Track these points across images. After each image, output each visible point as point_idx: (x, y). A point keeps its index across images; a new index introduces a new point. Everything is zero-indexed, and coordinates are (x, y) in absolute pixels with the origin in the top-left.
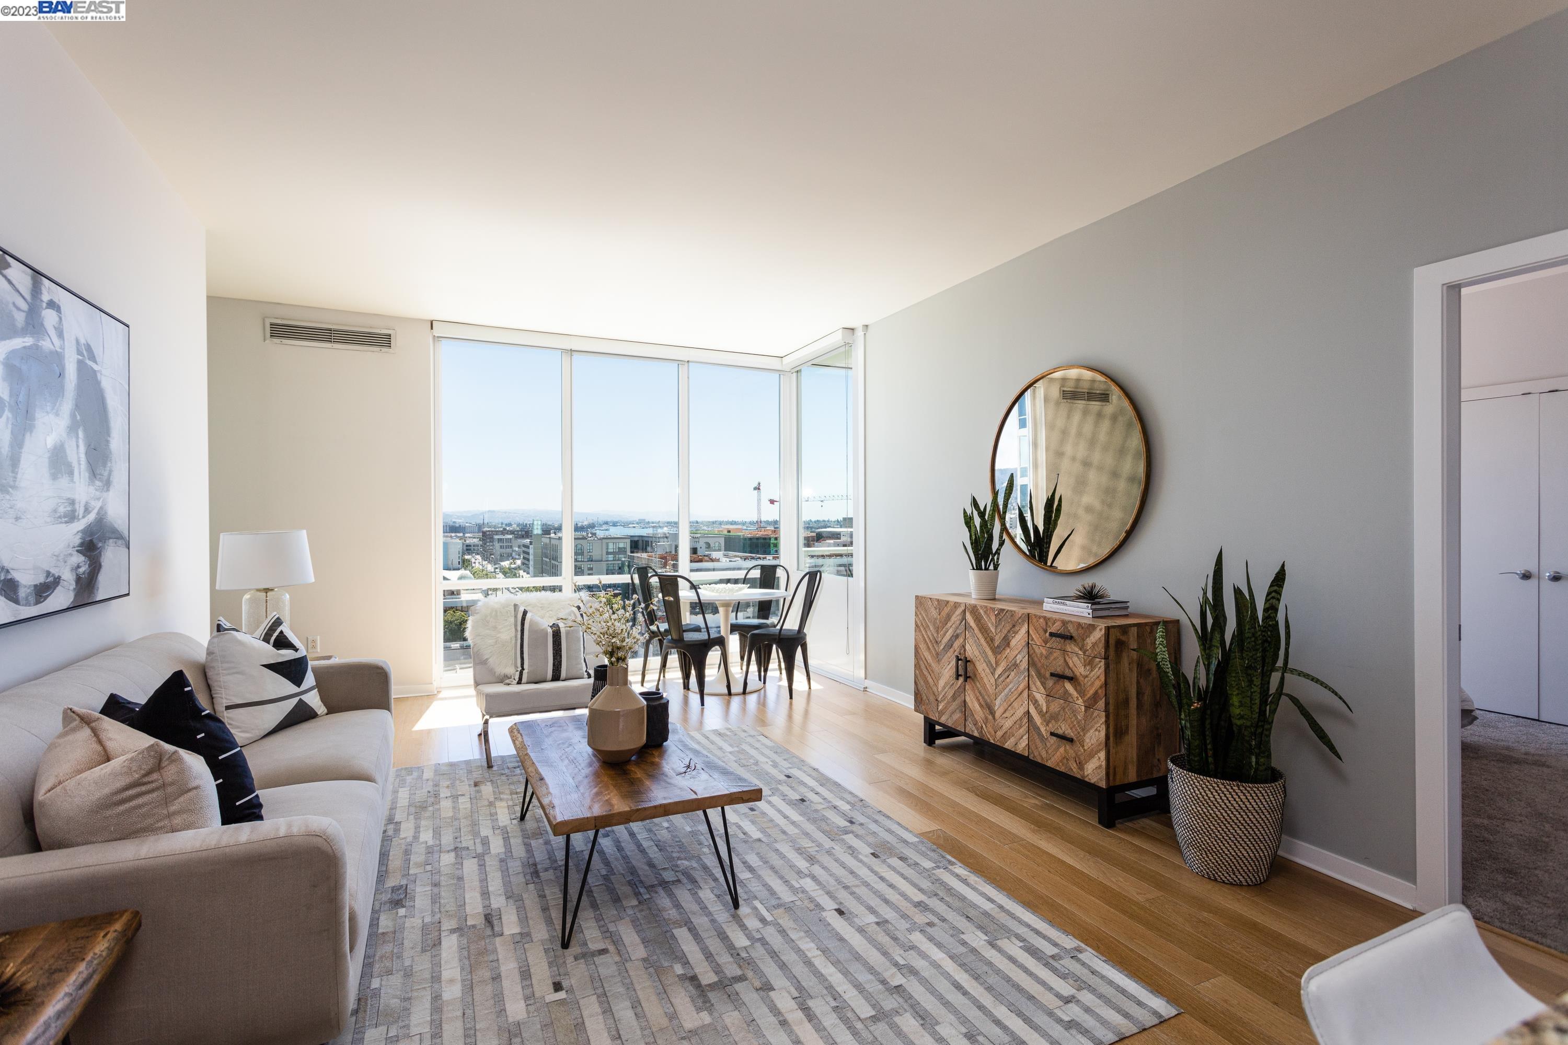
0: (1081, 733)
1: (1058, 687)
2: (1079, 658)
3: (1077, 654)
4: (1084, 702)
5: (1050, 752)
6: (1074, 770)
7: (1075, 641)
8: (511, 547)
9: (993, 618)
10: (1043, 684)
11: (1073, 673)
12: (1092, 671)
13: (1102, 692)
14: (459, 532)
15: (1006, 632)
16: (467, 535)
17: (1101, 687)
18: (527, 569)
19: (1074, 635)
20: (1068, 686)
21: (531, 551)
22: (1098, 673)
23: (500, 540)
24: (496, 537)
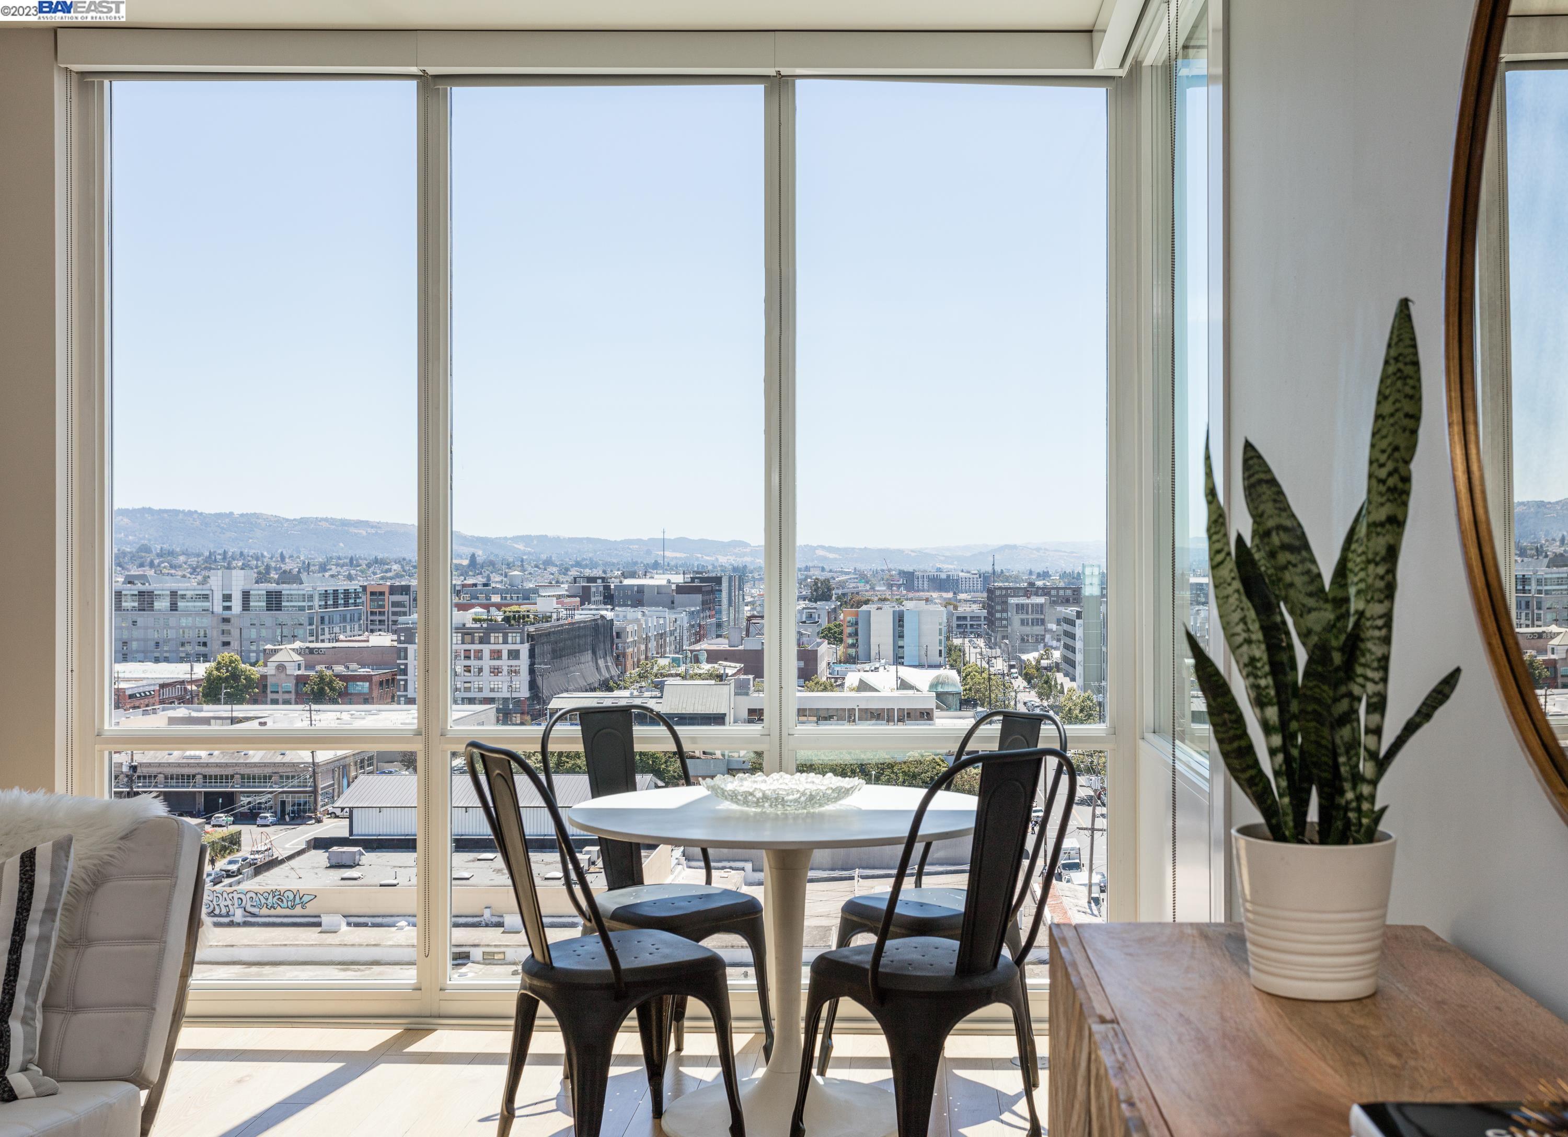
8: (1043, 622)
14: (947, 591)
16: (962, 596)
18: (1070, 669)
21: (1079, 632)
23: (1020, 608)
24: (1013, 601)
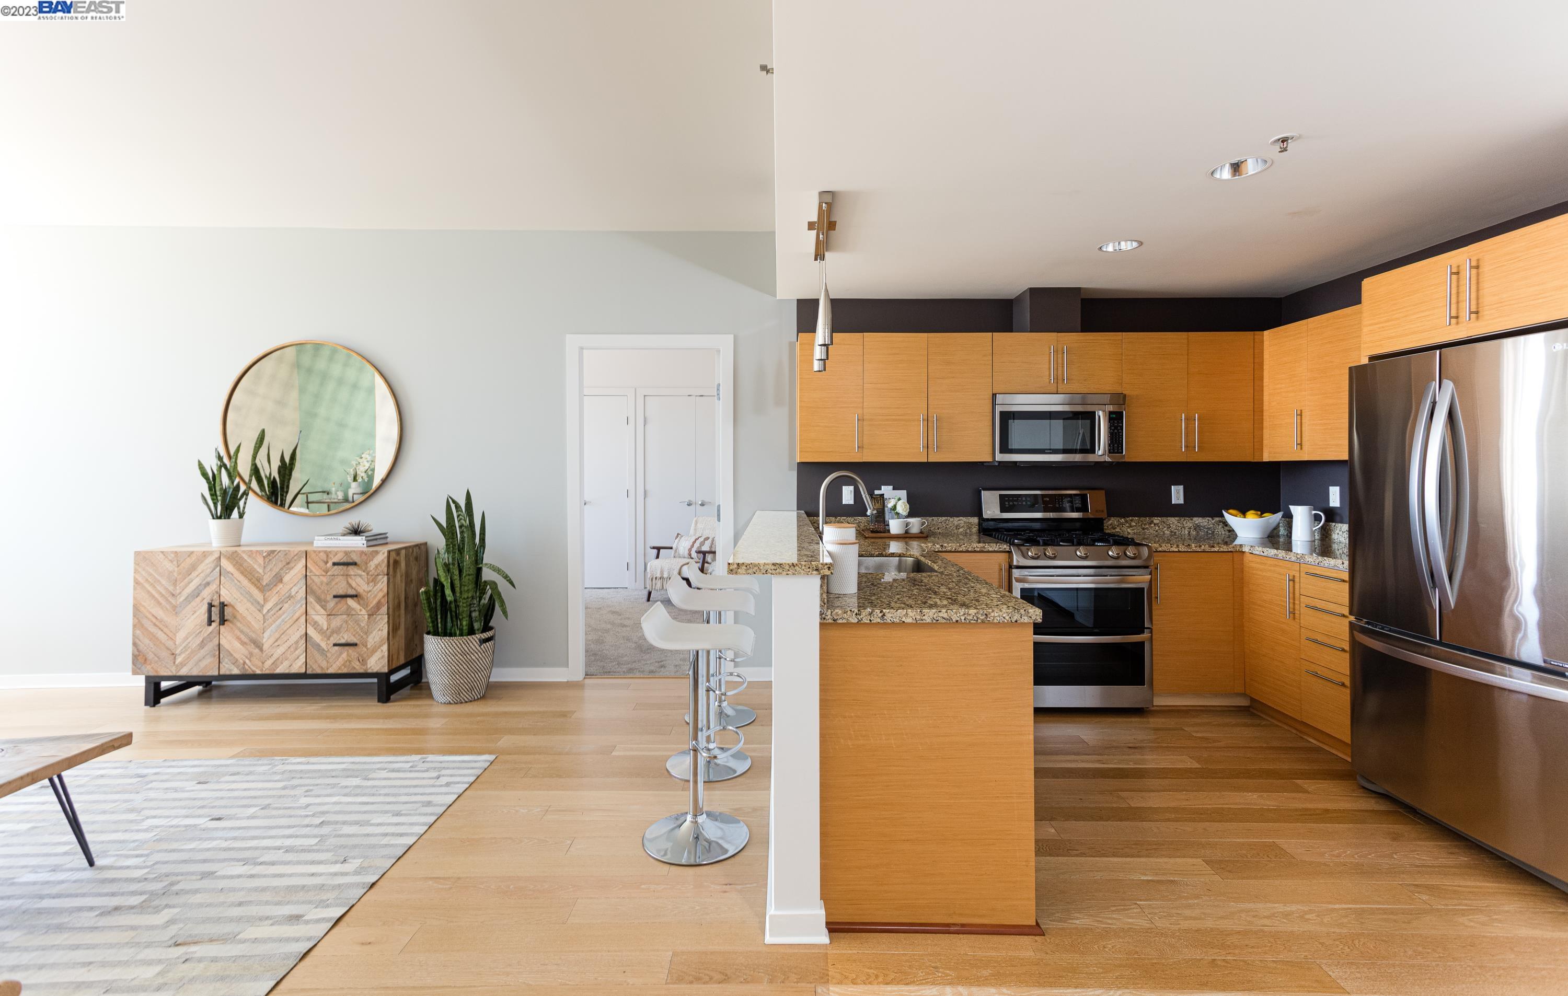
0: (365, 637)
1: (340, 606)
2: (362, 579)
3: (360, 576)
4: (367, 612)
5: (331, 660)
6: (357, 667)
7: (358, 566)
9: (261, 560)
10: (324, 607)
11: (356, 591)
12: (375, 586)
13: (384, 601)
15: (278, 570)
17: (384, 597)
19: (357, 561)
20: (350, 602)
22: (382, 587)
